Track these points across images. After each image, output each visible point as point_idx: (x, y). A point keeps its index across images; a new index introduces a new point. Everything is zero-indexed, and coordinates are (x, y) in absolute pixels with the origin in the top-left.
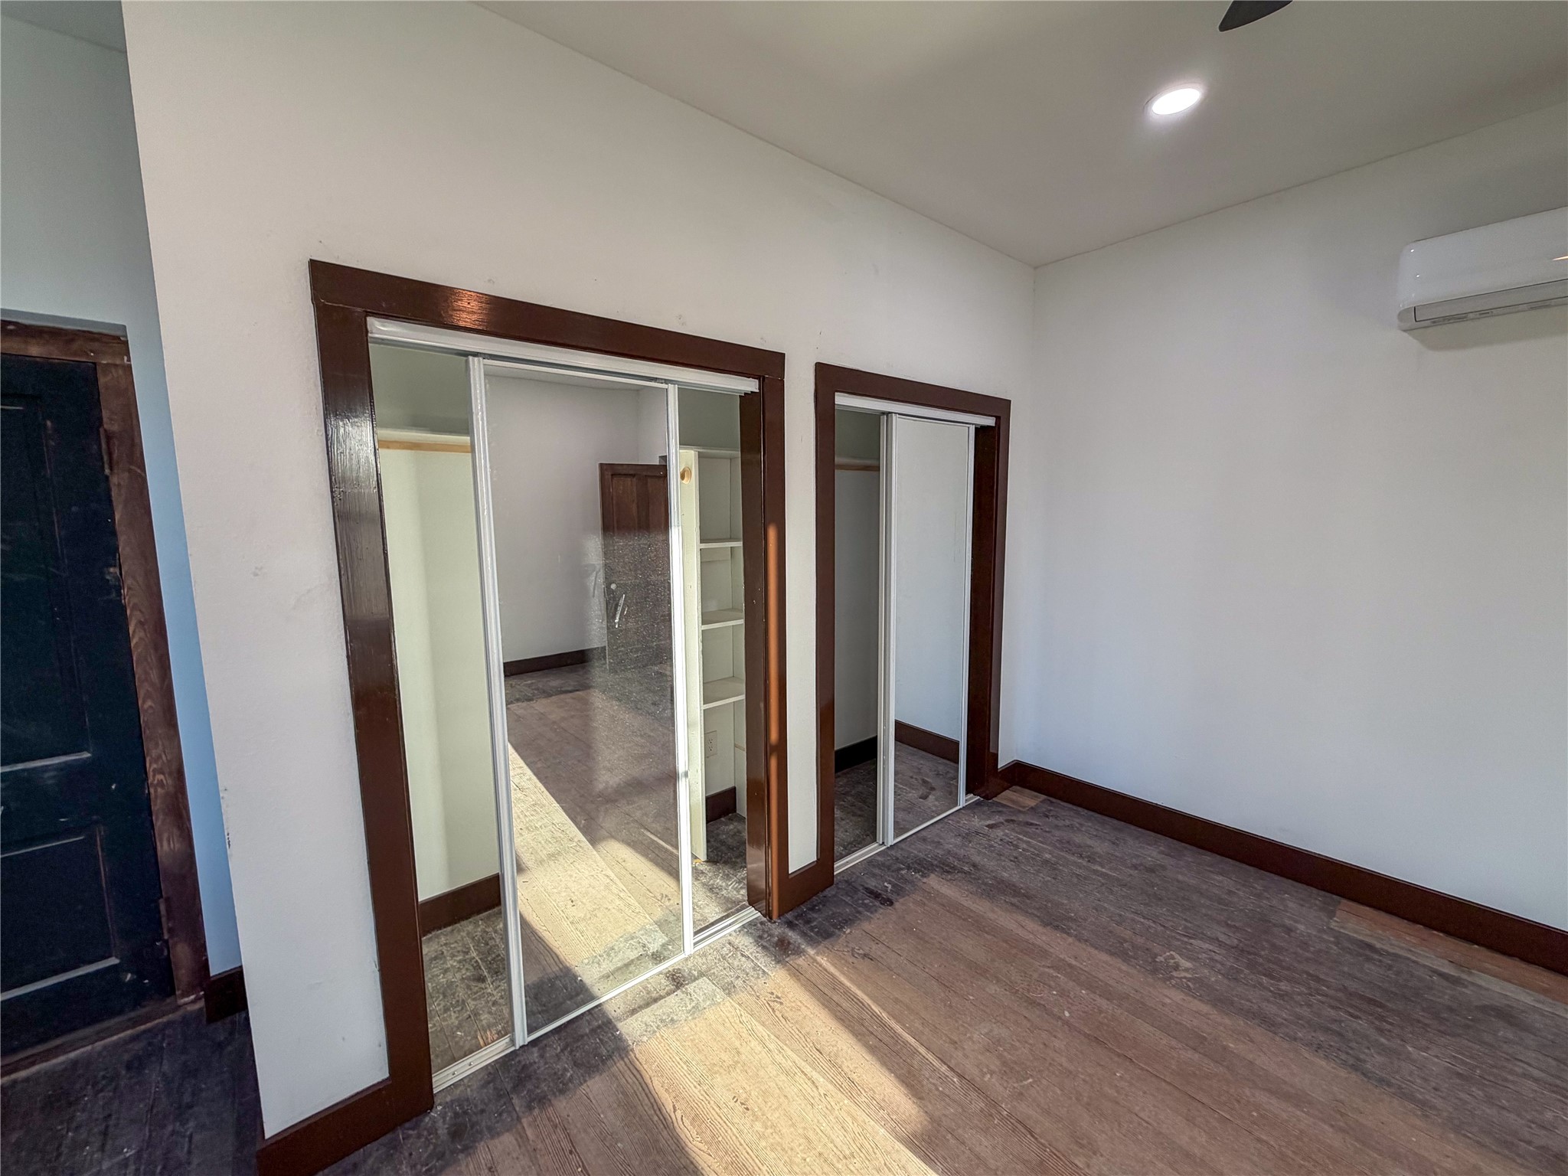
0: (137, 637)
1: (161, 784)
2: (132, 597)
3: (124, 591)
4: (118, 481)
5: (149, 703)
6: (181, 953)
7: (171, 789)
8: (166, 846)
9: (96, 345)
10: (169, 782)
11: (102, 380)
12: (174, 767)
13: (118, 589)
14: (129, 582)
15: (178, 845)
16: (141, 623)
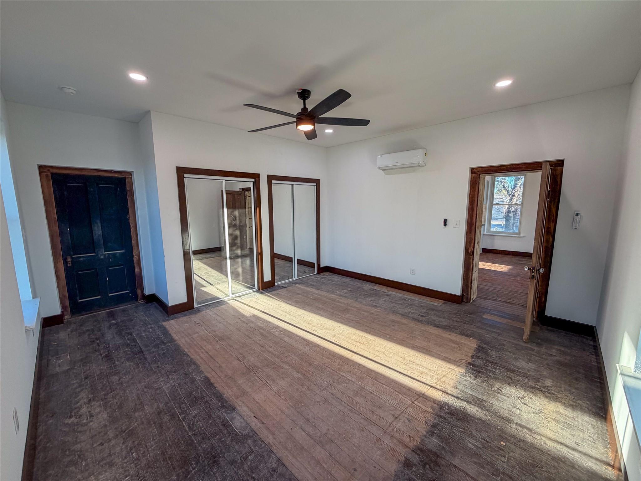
0: (132, 229)
1: (136, 258)
2: (131, 221)
3: (130, 220)
4: (129, 199)
5: (134, 242)
6: (139, 291)
7: (138, 259)
8: (137, 270)
9: (126, 174)
10: (137, 257)
11: (127, 180)
12: (138, 254)
13: (129, 220)
14: (130, 218)
15: (139, 270)
16: (133, 227)
